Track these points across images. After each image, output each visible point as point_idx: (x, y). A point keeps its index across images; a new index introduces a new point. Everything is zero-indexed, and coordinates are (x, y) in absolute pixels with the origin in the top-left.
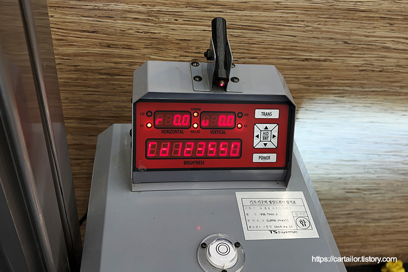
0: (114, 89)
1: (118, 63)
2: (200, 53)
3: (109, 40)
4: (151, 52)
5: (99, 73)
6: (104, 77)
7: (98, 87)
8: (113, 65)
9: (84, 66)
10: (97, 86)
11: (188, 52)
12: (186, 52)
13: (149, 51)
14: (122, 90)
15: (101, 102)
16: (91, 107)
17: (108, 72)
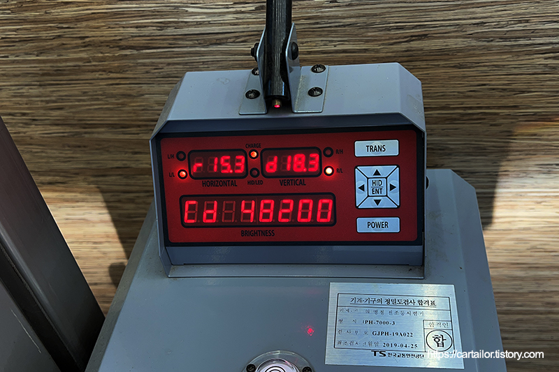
0: (147, 72)
6: (128, 52)
7: (125, 71)
9: (94, 37)
10: (120, 70)
14: (160, 73)
15: (135, 96)
16: (123, 104)
17: (131, 43)
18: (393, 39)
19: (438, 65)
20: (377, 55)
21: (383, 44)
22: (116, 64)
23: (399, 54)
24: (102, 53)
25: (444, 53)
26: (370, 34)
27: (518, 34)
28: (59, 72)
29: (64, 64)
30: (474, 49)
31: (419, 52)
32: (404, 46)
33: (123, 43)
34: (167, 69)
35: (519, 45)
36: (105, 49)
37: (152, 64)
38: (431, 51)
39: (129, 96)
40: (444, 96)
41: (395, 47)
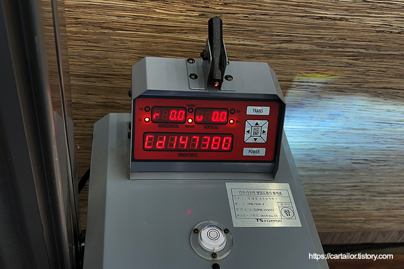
1: (120, 17)
2: (208, 7)
7: (99, 43)
8: (115, 18)
9: (85, 19)
10: (97, 41)
11: (196, 6)
12: (193, 6)
13: (155, 4)
14: (124, 46)
15: (101, 59)
16: (92, 63)
18: (272, 41)
19: (293, 58)
20: (262, 49)
21: (266, 43)
22: (95, 37)
23: (274, 50)
24: (87, 29)
25: (298, 52)
26: (261, 37)
27: (338, 45)
30: (315, 50)
31: (285, 50)
32: (278, 45)
33: (105, 25)
34: (129, 44)
35: (338, 51)
36: (90, 27)
37: (120, 40)
38: (291, 50)
39: (97, 58)
41: (273, 46)
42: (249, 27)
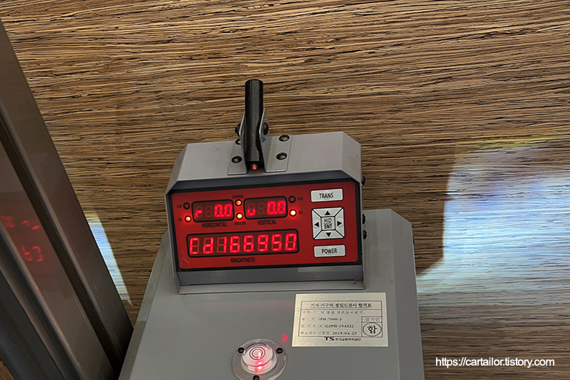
0: (209, 119)
1: (206, 81)
2: (315, 49)
3: (189, 50)
4: (246, 58)
5: (186, 98)
6: (194, 103)
7: (190, 119)
8: (201, 84)
9: (166, 91)
10: (187, 118)
11: (298, 50)
12: (294, 50)
13: (244, 56)
14: (219, 119)
17: (198, 95)
18: (421, 82)
19: (461, 102)
20: (408, 95)
21: (413, 87)
22: (183, 113)
23: (427, 94)
24: (172, 104)
25: (466, 92)
26: (402, 78)
27: (531, 73)
28: (134, 122)
29: (139, 115)
30: (493, 87)
31: (445, 92)
32: (432, 87)
33: (190, 95)
34: (226, 116)
35: (532, 83)
36: (174, 101)
37: (214, 112)
38: (455, 91)
40: (465, 129)
41: (424, 89)
42: (380, 66)
